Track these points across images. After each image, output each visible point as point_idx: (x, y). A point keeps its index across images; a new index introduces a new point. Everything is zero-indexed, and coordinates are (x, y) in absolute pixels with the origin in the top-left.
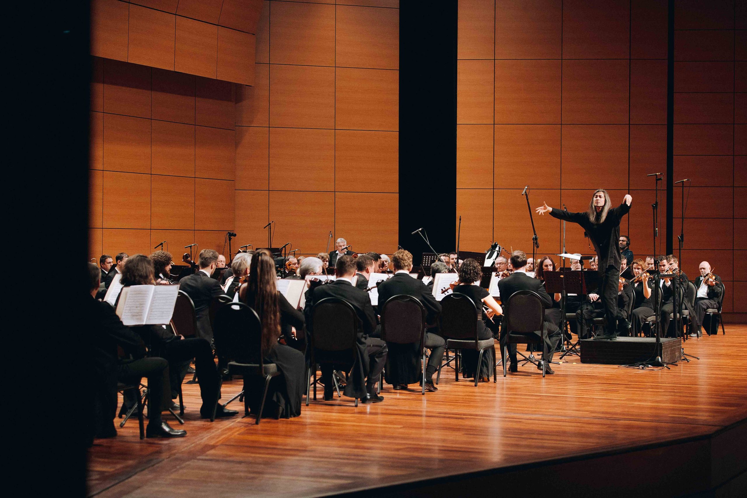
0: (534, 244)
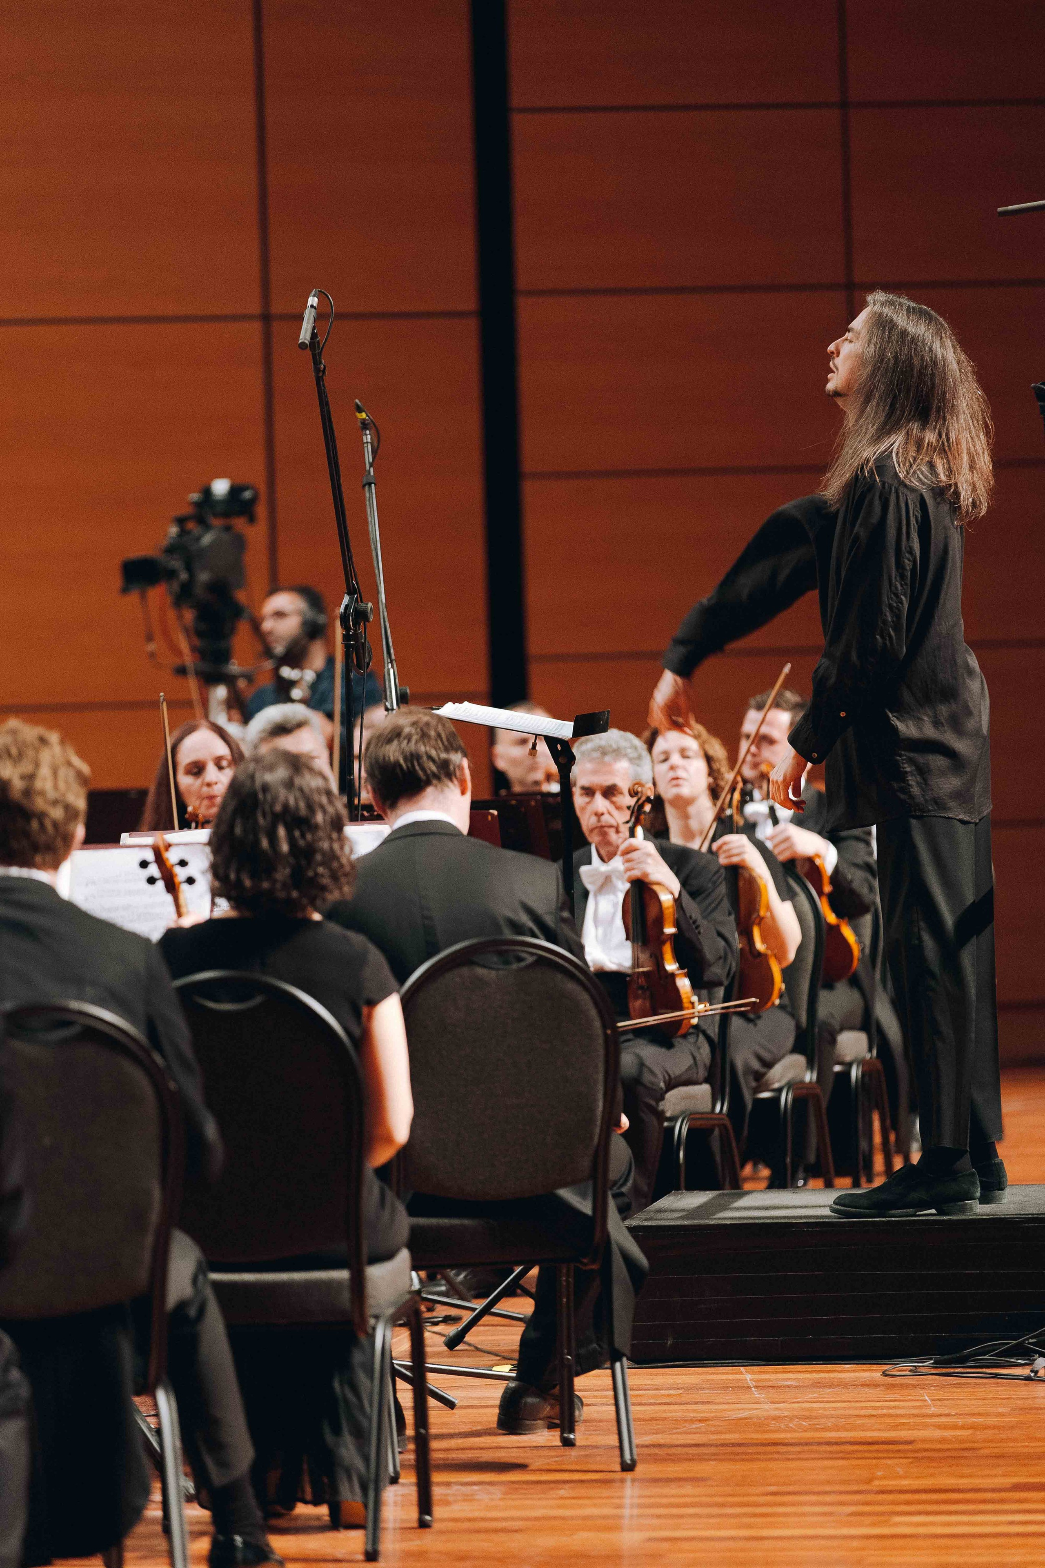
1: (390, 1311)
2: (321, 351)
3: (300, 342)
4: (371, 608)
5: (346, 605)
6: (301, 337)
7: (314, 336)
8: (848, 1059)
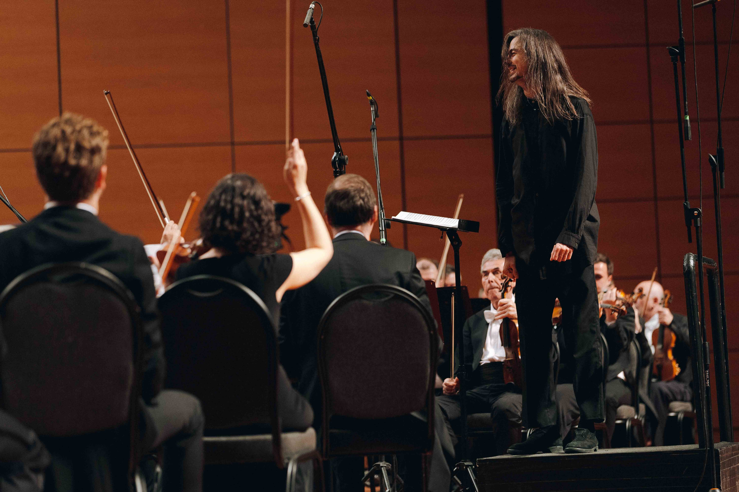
1: (296, 456)
2: (317, 30)
3: (304, 23)
4: (347, 158)
5: (335, 157)
6: (305, 21)
7: (312, 21)
8: (624, 417)
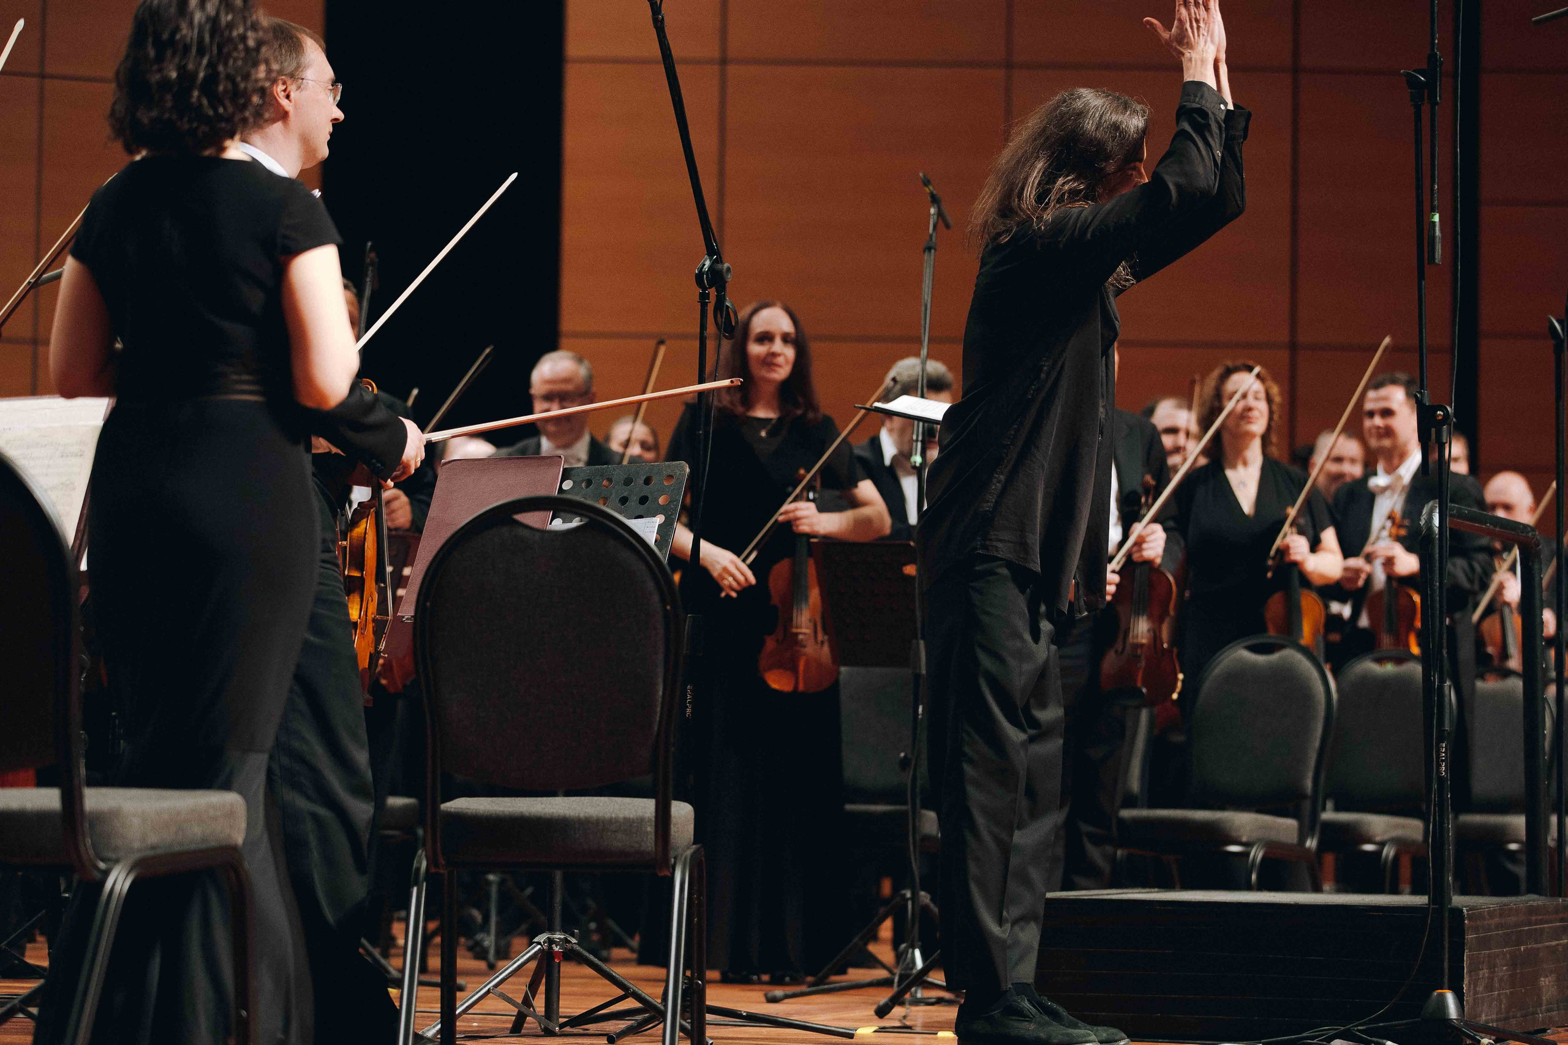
0: (704, 306)
4: (730, 269)
